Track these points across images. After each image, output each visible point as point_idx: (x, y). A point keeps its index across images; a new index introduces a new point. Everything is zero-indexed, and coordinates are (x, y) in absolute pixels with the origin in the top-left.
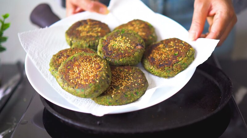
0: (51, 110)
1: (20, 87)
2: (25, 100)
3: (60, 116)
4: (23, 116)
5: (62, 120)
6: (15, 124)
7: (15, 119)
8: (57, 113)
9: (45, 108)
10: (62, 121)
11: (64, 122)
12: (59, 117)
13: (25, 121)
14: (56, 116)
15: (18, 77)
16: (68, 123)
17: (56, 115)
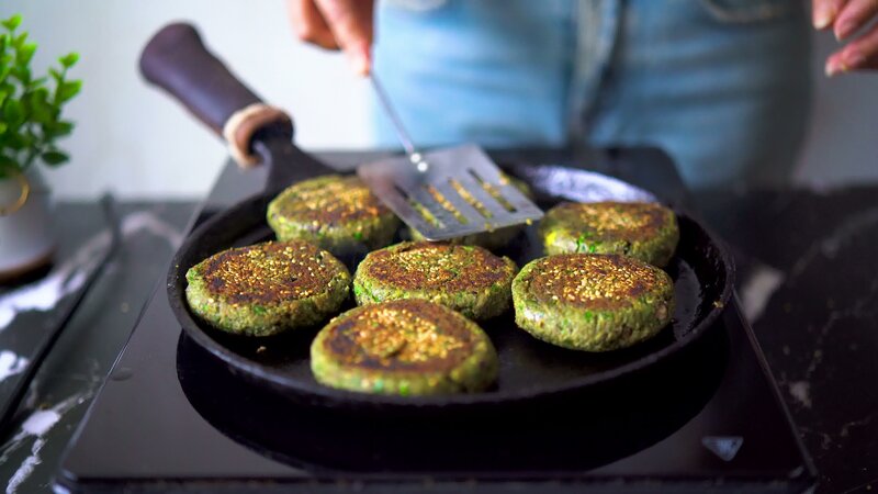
0: (201, 338)
1: (111, 270)
2: (125, 307)
3: (227, 355)
4: (119, 359)
5: (233, 367)
6: (96, 379)
7: (96, 365)
8: (220, 347)
9: (183, 331)
10: (233, 371)
11: (239, 372)
12: (223, 357)
13: (124, 369)
14: (214, 356)
15: (103, 240)
16: (250, 376)
17: (217, 353)
